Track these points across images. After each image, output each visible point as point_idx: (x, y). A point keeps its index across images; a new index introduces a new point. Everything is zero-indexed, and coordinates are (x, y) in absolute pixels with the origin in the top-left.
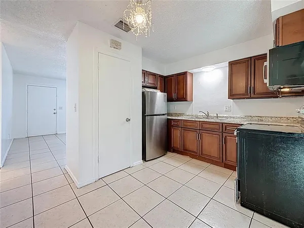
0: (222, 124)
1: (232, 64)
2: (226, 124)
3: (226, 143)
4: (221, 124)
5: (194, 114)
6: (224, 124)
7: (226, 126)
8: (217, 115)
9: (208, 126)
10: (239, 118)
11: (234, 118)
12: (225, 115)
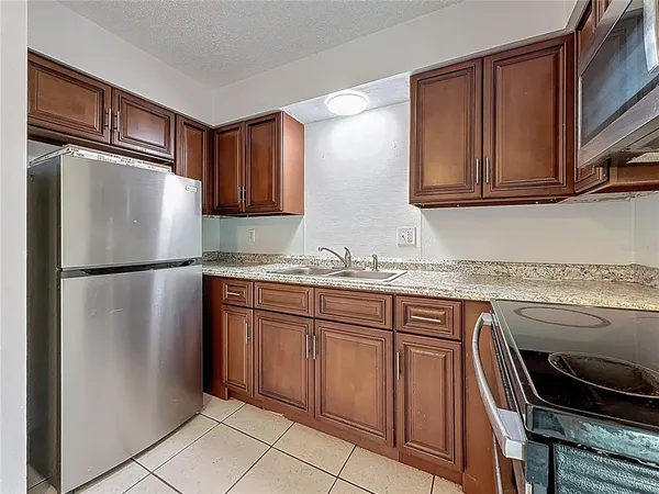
0: (394, 296)
1: (420, 82)
2: (405, 299)
3: (405, 372)
4: (389, 299)
5: (307, 254)
6: (398, 299)
7: (406, 306)
8: (375, 258)
9: (343, 304)
10: (439, 268)
11: (424, 267)
12: (399, 261)
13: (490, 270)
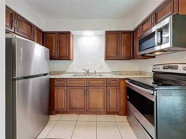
1: (108, 33)
5: (74, 71)
6: (108, 80)
8: (95, 71)
9: (94, 82)
10: (108, 73)
11: (105, 73)
12: (100, 72)
13: (117, 73)
